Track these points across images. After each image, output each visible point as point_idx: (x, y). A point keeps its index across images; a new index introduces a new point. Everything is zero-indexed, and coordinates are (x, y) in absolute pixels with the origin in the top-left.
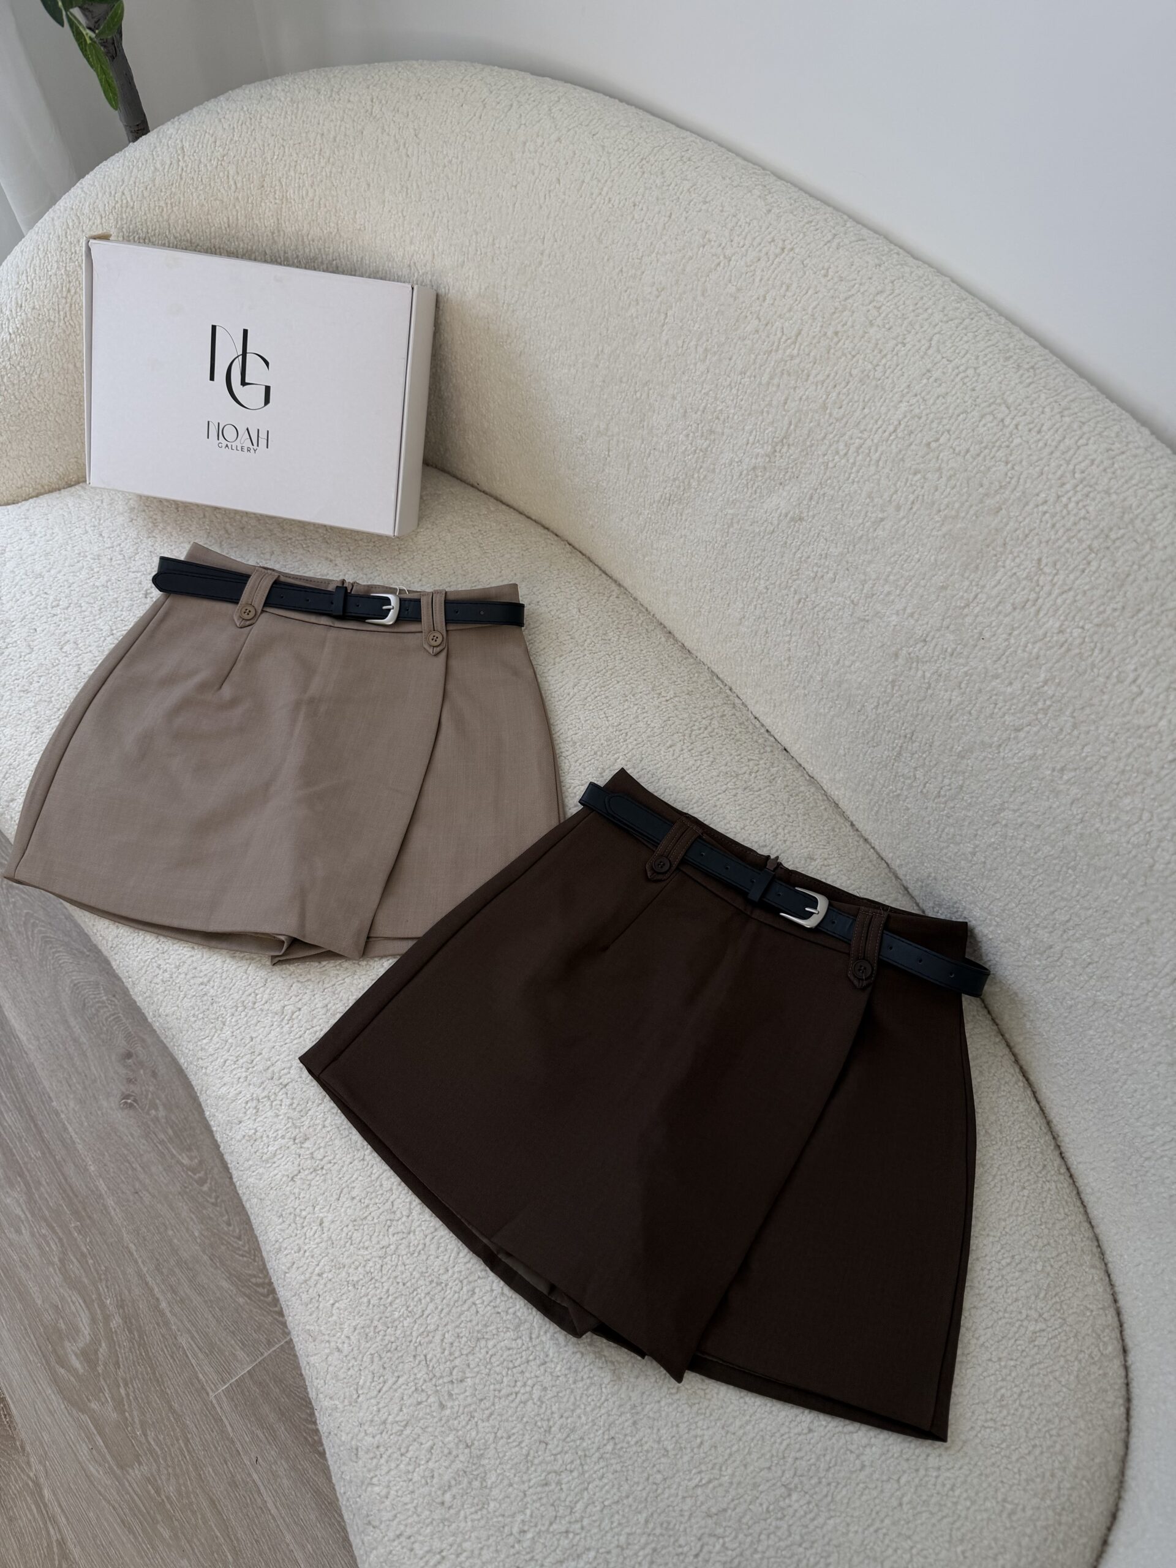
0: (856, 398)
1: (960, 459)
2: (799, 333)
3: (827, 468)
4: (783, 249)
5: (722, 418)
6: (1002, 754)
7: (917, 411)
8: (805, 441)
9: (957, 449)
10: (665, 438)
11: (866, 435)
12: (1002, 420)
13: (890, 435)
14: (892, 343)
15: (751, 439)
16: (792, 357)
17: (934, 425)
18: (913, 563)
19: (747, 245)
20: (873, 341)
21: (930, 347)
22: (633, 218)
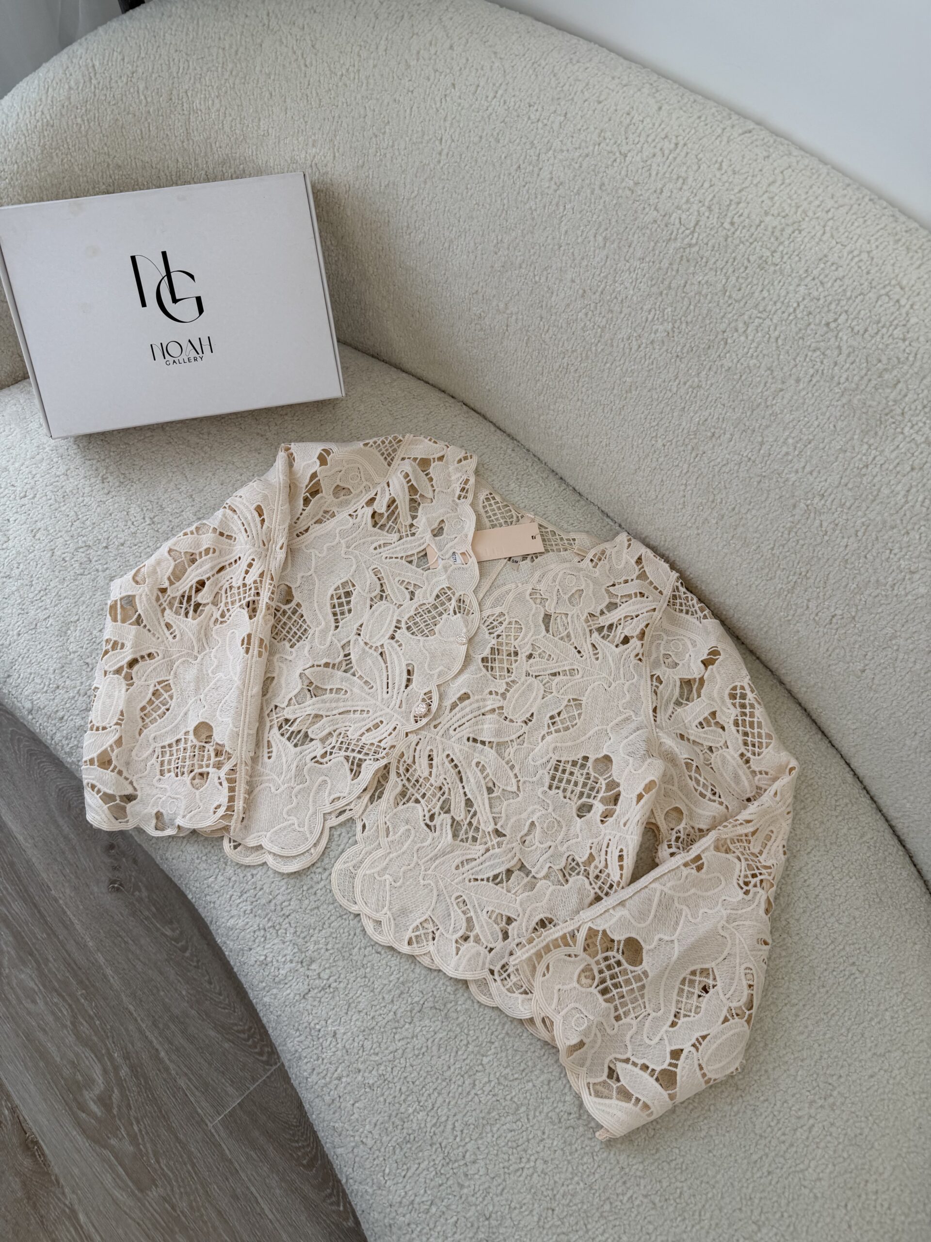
0: (755, 282)
1: (859, 338)
2: (697, 225)
3: (726, 343)
4: (677, 144)
6: (895, 592)
7: (815, 294)
8: (704, 318)
9: (856, 328)
10: (564, 316)
11: (764, 315)
12: (898, 301)
13: (789, 315)
14: (789, 230)
15: (650, 317)
16: (690, 245)
17: (833, 306)
18: (812, 429)
19: (642, 140)
20: (770, 229)
21: (824, 233)
22: (529, 118)
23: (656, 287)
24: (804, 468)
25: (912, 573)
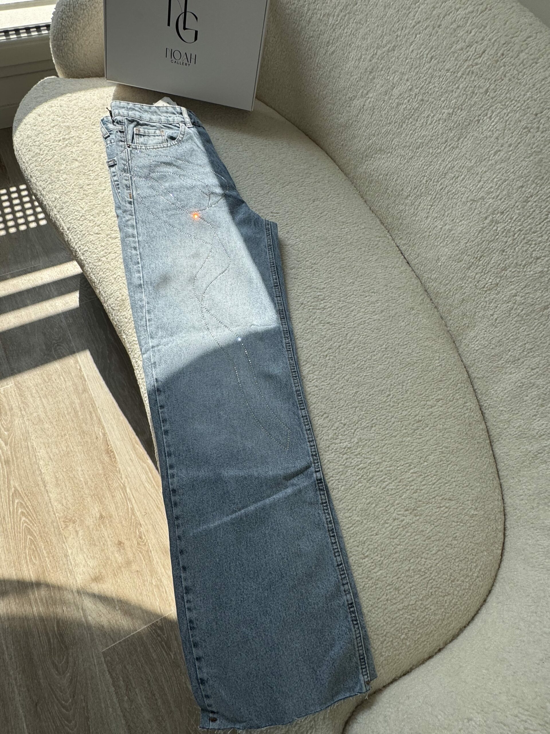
0: (504, 88)
2: (484, 52)
3: (478, 123)
5: (430, 92)
6: (525, 269)
8: (471, 108)
10: (397, 101)
13: (518, 108)
14: (531, 62)
15: (443, 105)
16: (477, 64)
17: (542, 105)
18: (509, 173)
23: (450, 88)
24: (498, 196)
25: (538, 259)
